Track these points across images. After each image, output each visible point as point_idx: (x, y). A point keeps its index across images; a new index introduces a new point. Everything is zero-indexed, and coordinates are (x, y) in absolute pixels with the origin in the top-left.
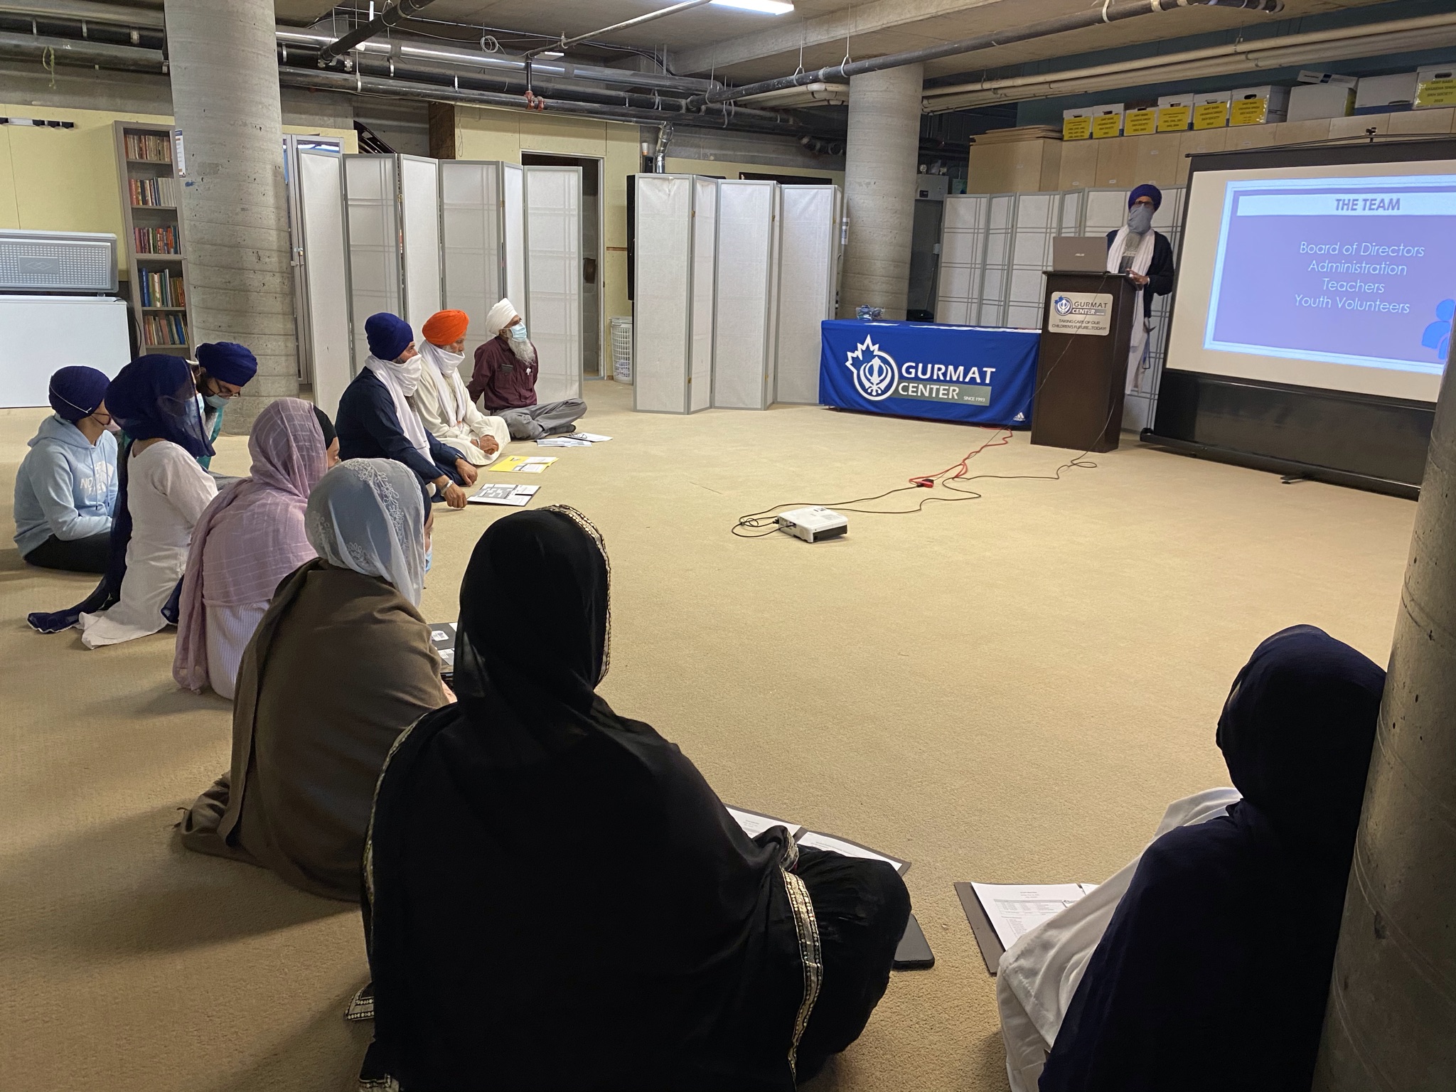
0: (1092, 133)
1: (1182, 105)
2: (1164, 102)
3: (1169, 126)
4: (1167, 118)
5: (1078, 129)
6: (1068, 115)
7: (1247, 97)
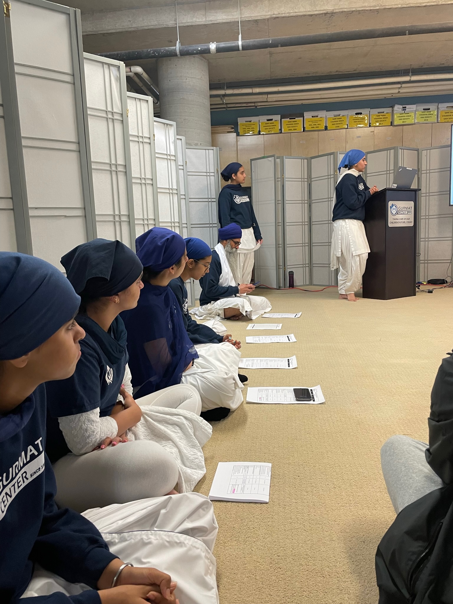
0: (259, 131)
1: (319, 117)
2: (308, 115)
3: (312, 127)
4: (311, 123)
5: (249, 128)
6: (241, 121)
7: (356, 114)
